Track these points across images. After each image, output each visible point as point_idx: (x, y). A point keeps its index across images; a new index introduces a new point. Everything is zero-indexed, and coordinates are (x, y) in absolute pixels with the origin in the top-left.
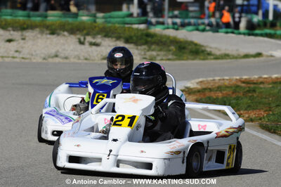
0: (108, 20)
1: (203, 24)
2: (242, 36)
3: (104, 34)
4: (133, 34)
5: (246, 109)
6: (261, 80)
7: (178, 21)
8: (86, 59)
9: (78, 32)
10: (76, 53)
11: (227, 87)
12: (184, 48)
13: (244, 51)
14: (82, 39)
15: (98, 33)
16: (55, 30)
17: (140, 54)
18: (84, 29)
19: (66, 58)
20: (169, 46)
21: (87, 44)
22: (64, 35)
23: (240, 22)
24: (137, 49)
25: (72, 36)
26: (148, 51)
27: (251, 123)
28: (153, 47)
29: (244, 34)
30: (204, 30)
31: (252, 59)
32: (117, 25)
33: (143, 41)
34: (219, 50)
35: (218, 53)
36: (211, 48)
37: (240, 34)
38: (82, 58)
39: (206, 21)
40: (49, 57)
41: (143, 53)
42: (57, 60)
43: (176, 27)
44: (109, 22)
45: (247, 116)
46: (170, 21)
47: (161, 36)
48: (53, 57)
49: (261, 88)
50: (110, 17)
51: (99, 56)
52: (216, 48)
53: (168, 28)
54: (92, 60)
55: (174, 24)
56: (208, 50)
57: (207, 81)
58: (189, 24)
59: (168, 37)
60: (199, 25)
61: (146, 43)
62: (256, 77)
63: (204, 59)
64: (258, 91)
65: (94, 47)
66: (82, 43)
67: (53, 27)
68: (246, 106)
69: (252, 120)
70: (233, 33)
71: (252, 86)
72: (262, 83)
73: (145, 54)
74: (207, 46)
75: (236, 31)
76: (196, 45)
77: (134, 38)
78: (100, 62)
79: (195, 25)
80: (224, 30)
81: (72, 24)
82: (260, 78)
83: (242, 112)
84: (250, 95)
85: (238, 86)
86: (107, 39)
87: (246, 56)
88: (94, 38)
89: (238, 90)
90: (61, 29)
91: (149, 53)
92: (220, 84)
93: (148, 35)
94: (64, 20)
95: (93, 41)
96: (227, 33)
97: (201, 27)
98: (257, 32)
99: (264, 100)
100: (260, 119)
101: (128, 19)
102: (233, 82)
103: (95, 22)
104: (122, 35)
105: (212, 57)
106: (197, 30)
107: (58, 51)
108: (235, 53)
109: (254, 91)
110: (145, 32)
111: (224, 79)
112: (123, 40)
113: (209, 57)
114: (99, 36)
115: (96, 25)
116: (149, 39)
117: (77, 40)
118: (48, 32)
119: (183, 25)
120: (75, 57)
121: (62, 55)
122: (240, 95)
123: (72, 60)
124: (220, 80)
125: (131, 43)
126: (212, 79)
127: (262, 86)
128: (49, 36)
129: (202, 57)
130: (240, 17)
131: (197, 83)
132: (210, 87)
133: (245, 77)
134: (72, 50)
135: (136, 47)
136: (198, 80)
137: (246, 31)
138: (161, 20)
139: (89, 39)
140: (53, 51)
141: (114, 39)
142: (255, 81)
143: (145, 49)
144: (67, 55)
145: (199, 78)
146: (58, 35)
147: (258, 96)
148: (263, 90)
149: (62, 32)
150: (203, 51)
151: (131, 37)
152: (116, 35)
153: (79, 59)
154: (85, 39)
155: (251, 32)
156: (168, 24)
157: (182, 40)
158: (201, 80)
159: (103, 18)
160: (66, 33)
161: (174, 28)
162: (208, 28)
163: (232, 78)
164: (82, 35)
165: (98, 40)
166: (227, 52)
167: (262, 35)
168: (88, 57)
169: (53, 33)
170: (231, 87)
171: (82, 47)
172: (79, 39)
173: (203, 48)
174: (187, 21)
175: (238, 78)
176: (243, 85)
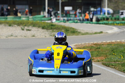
0: (34, 19)
1: (77, 19)
2: (94, 24)
3: (32, 25)
4: (45, 25)
5: (96, 57)
6: (102, 43)
7: (66, 18)
8: (25, 37)
9: (21, 25)
10: (20, 34)
11: (87, 47)
12: (68, 30)
13: (94, 31)
14: (23, 28)
15: (30, 25)
16: (11, 24)
17: (49, 34)
18: (24, 23)
19: (16, 36)
20: (61, 30)
21: (25, 30)
22: (15, 26)
23: (92, 18)
24: (48, 31)
25: (19, 27)
26: (52, 32)
27: (98, 63)
28: (54, 30)
29: (95, 23)
30: (77, 22)
31: (98, 34)
32: (38, 21)
33: (50, 28)
34: (84, 31)
35: (83, 32)
36: (80, 30)
37: (93, 23)
38: (23, 36)
39: (78, 18)
40: (9, 36)
41: (50, 33)
42: (12, 37)
43: (65, 21)
44: (35, 20)
45: (96, 59)
46: (62, 19)
47: (58, 26)
48: (10, 36)
49: (102, 47)
50: (35, 18)
51: (31, 35)
52: (82, 30)
53: (61, 22)
54: (28, 37)
55: (64, 20)
56: (79, 31)
57: (79, 44)
58: (70, 20)
59: (61, 26)
60: (75, 20)
61: (51, 29)
62: (100, 42)
63: (77, 35)
64: (101, 48)
65: (28, 31)
66: (23, 30)
67: (10, 23)
68: (96, 55)
69: (98, 61)
70: (90, 23)
71: (99, 46)
72: (103, 45)
73: (51, 34)
74: (78, 29)
75: (91, 22)
76: (73, 29)
77: (46, 27)
78: (31, 38)
79: (73, 20)
80: (86, 22)
81: (18, 21)
82: (102, 42)
83: (94, 58)
84: (98, 50)
85: (92, 47)
86: (34, 27)
87: (96, 33)
88: (28, 27)
89: (92, 48)
90: (13, 24)
91: (53, 33)
92: (84, 46)
93: (52, 25)
94: (15, 20)
95: (28, 28)
96: (87, 23)
97: (76, 21)
98: (100, 22)
99: (103, 52)
100: (102, 61)
101: (43, 19)
102: (90, 44)
103: (28, 20)
104: (41, 26)
105: (81, 34)
106: (74, 22)
107: (12, 34)
108: (91, 32)
109: (99, 48)
110: (51, 24)
111: (86, 44)
112: (41, 28)
113: (79, 34)
114: (31, 26)
115: (29, 21)
116: (53, 27)
117: (21, 28)
118: (8, 25)
119: (68, 20)
120: (20, 36)
121: (14, 35)
122: (94, 50)
123: (19, 37)
124: (84, 44)
125: (45, 29)
126: (81, 44)
127: (103, 46)
128: (8, 27)
129: (76, 34)
130: (93, 16)
131: (74, 46)
132: (80, 47)
133: (95, 42)
134: (18, 33)
135: (47, 31)
136: (74, 44)
137: (96, 22)
138: (58, 18)
139: (26, 28)
140: (10, 34)
141: (37, 27)
142: (100, 44)
143: (51, 31)
144: (16, 35)
145: (75, 43)
146: (13, 26)
147: (101, 51)
148: (103, 48)
149: (14, 25)
150: (77, 32)
151: (45, 26)
152: (38, 26)
153: (22, 37)
154: (24, 28)
155: (98, 23)
156: (61, 20)
157: (67, 27)
158: (76, 44)
159: (32, 18)
160: (16, 26)
161: (64, 22)
162: (79, 21)
163: (89, 43)
164: (23, 26)
165: (30, 28)
166: (87, 32)
167: (102, 24)
168: (26, 36)
169: (10, 26)
170: (89, 47)
171: (23, 31)
172: (22, 28)
173: (77, 30)
174: (69, 18)
175: (92, 43)
176: (94, 46)
